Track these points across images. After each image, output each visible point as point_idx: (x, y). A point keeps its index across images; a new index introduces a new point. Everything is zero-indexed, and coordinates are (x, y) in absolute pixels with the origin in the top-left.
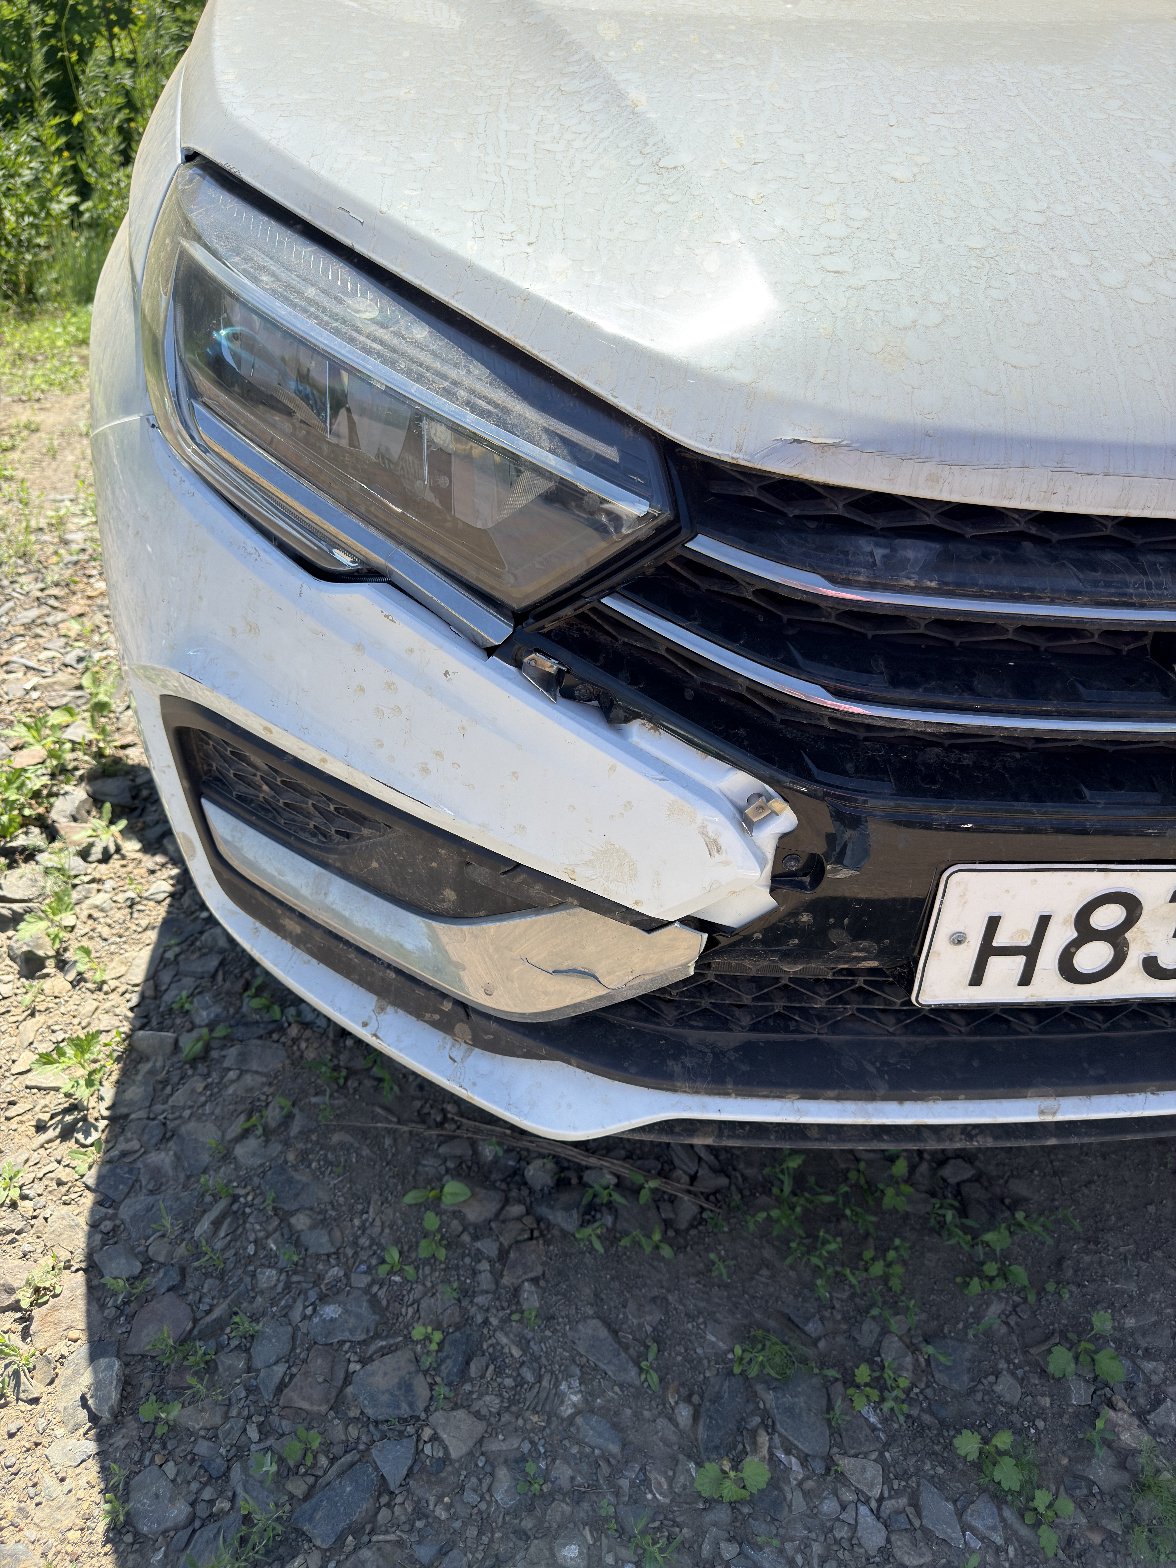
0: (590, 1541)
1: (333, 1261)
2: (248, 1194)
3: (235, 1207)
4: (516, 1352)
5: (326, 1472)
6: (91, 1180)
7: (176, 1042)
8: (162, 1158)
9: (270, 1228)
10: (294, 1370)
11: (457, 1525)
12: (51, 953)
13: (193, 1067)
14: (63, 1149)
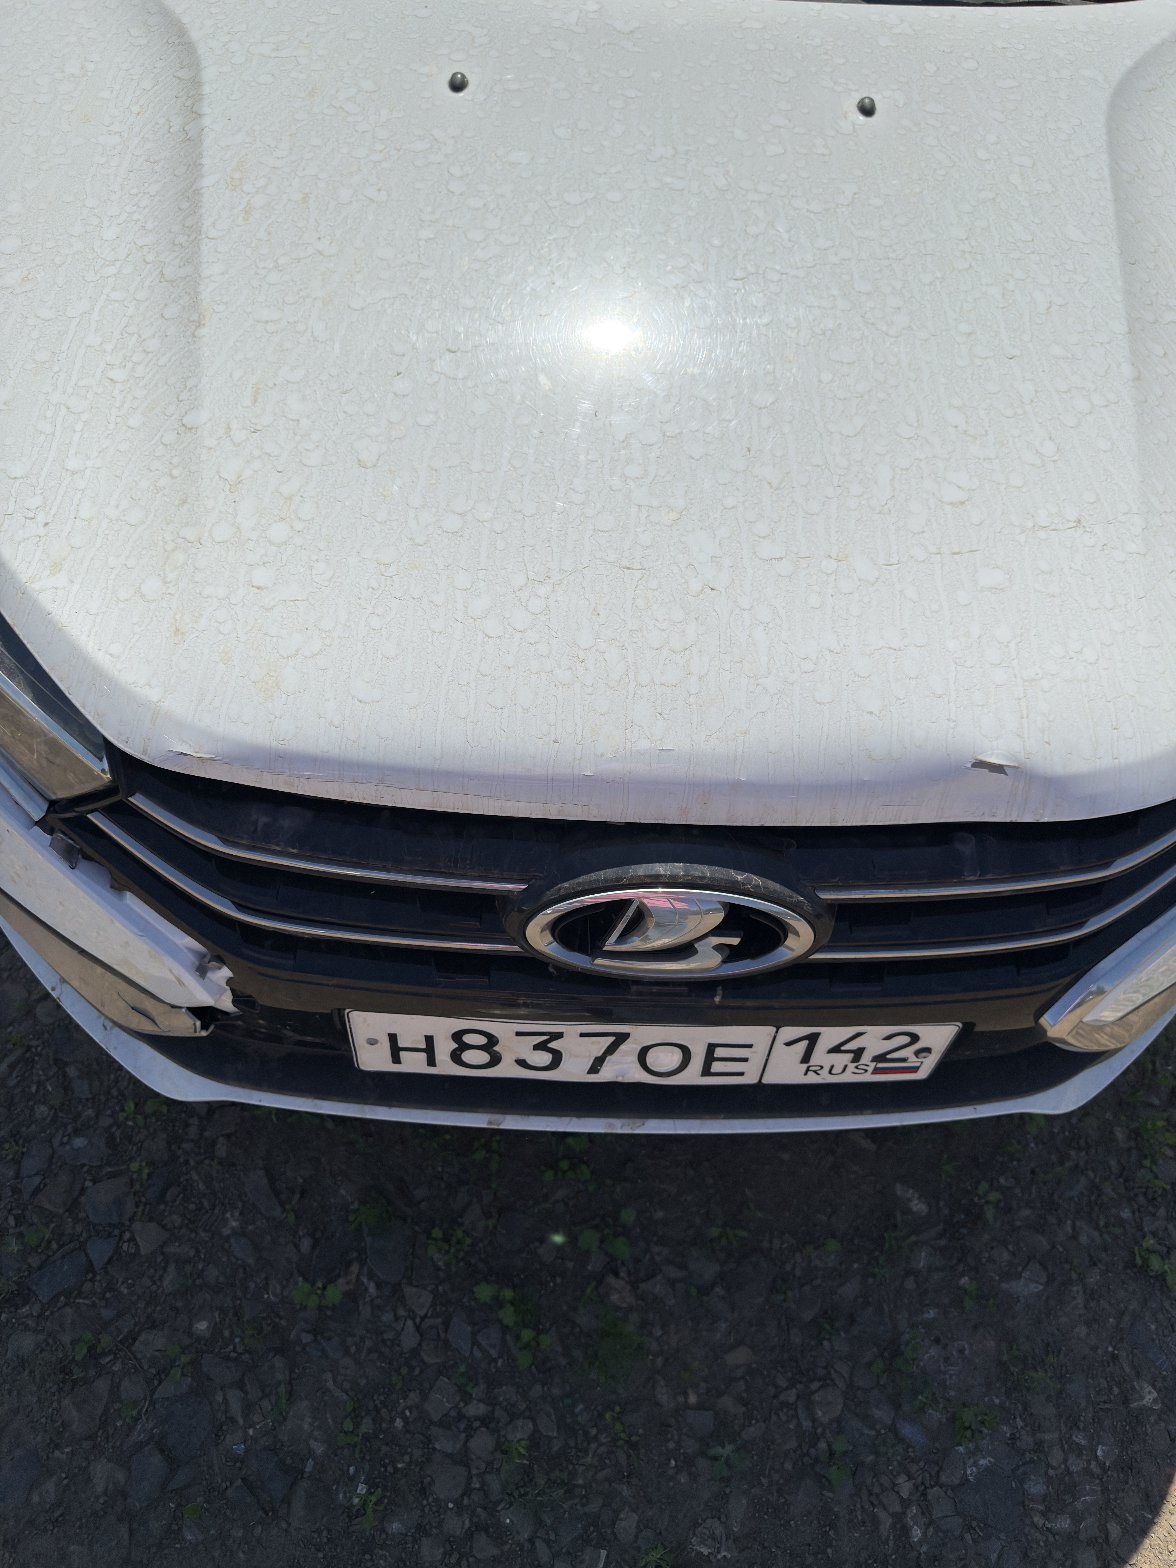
0: (218, 1320)
1: (89, 1105)
2: (38, 1045)
3: (28, 1055)
4: (201, 1187)
5: (55, 1253)
9: (51, 1073)
10: (47, 1181)
11: (135, 1298)
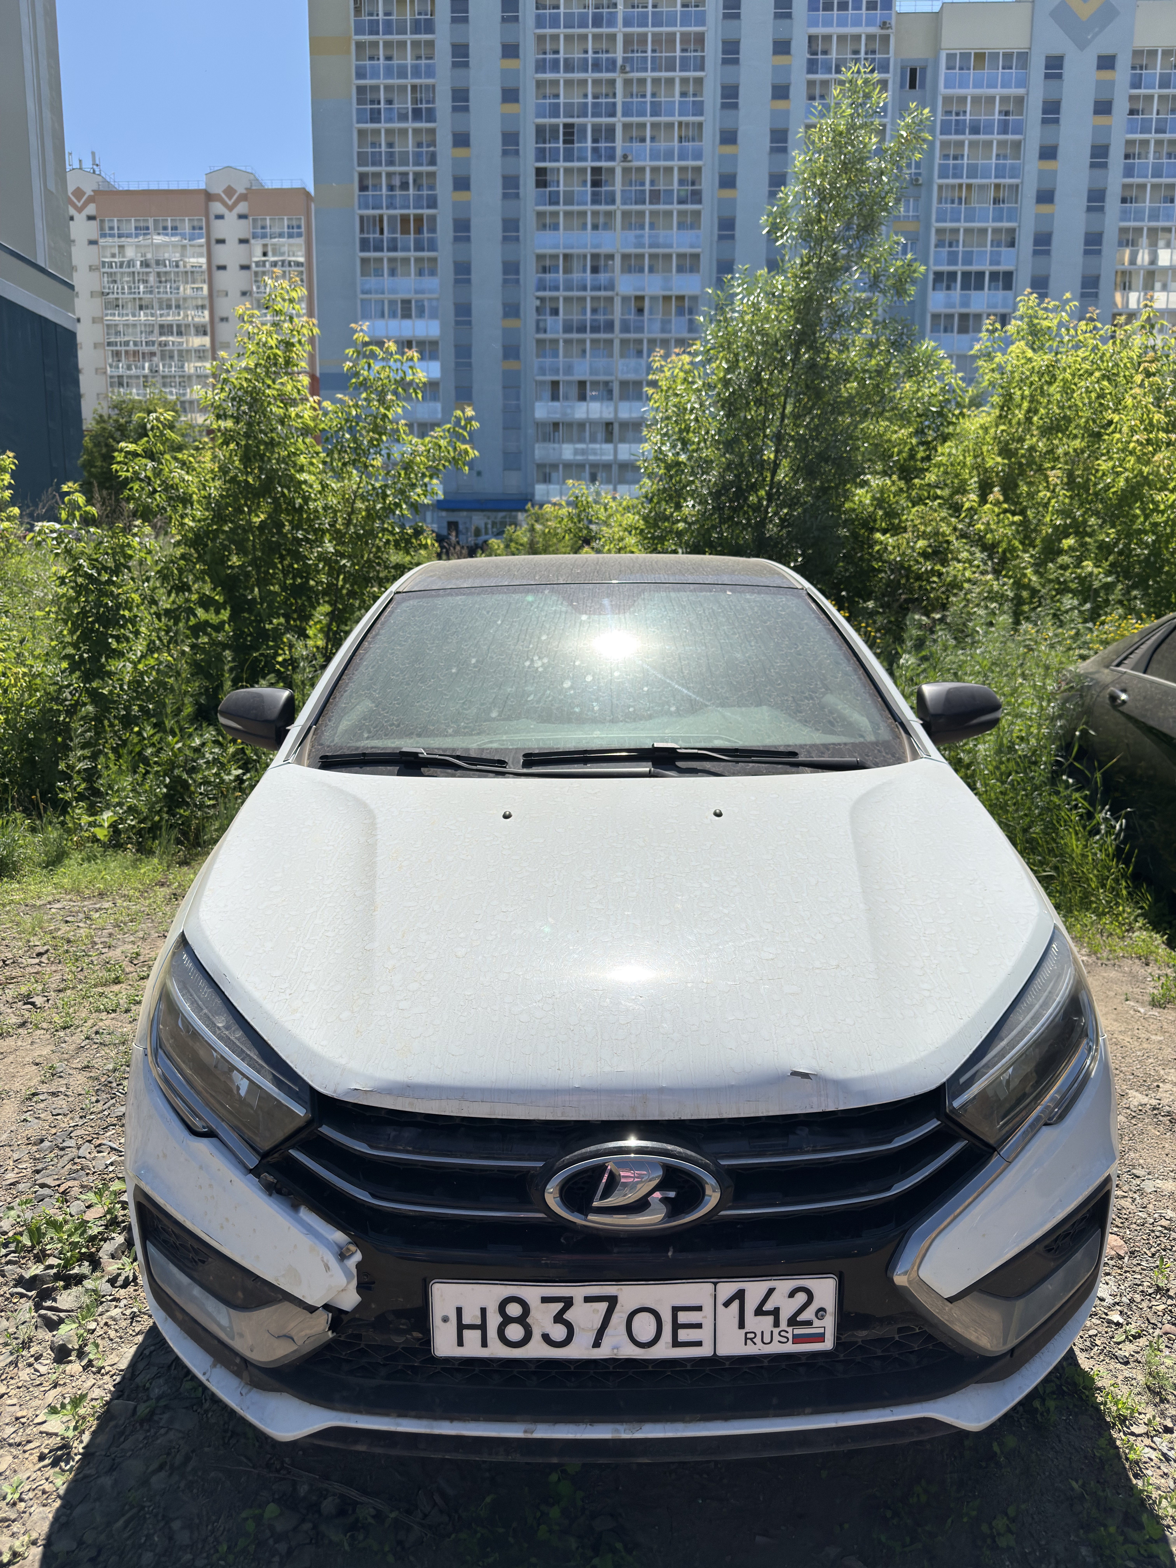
2: (150, 1506)
3: (141, 1513)
6: (61, 1492)
7: (135, 1408)
8: (107, 1481)
9: (158, 1528)
12: (76, 1347)
13: (141, 1425)
14: (50, 1472)
